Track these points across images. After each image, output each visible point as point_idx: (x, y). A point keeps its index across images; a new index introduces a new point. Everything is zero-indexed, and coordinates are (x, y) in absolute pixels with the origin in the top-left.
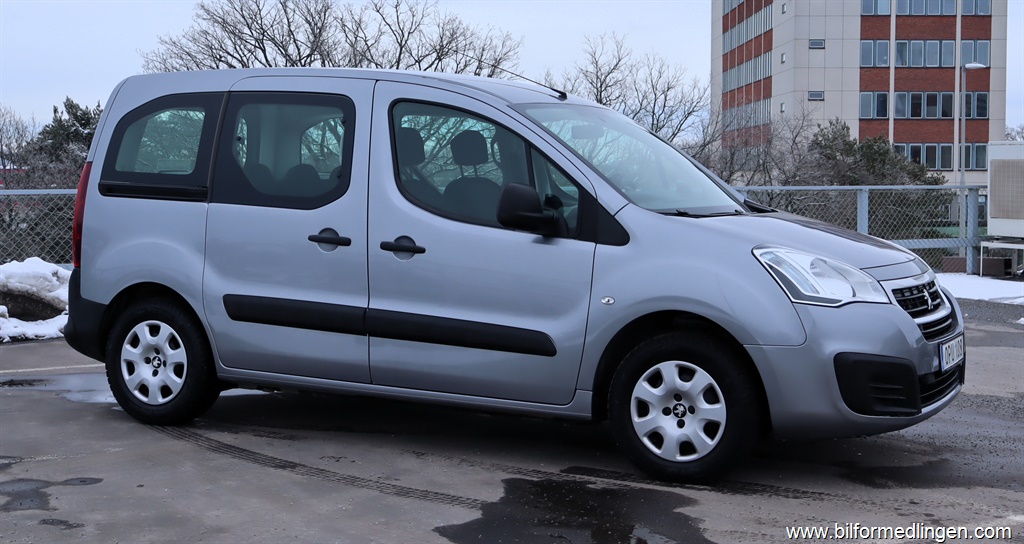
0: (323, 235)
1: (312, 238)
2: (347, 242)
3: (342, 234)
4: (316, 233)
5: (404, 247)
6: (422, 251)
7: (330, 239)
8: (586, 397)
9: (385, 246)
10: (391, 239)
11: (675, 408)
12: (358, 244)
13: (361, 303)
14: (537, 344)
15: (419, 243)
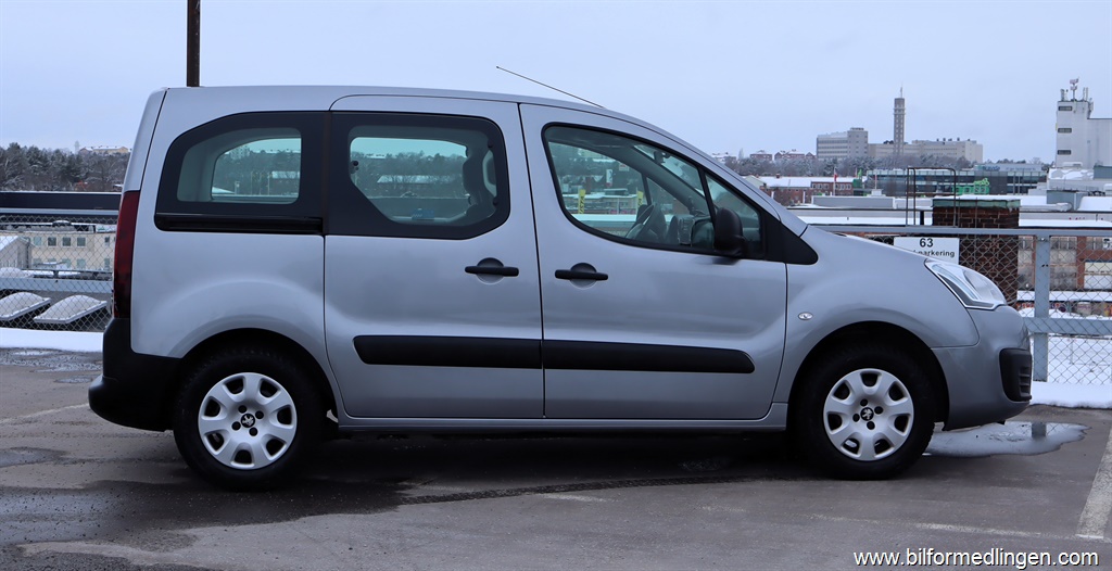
0: (482, 266)
1: (469, 270)
2: (513, 272)
3: (507, 264)
4: (475, 264)
5: (582, 274)
6: (604, 277)
7: (490, 269)
8: (781, 409)
9: (560, 274)
10: (568, 267)
11: (863, 413)
12: (527, 274)
13: (535, 334)
14: (736, 363)
15: (600, 270)
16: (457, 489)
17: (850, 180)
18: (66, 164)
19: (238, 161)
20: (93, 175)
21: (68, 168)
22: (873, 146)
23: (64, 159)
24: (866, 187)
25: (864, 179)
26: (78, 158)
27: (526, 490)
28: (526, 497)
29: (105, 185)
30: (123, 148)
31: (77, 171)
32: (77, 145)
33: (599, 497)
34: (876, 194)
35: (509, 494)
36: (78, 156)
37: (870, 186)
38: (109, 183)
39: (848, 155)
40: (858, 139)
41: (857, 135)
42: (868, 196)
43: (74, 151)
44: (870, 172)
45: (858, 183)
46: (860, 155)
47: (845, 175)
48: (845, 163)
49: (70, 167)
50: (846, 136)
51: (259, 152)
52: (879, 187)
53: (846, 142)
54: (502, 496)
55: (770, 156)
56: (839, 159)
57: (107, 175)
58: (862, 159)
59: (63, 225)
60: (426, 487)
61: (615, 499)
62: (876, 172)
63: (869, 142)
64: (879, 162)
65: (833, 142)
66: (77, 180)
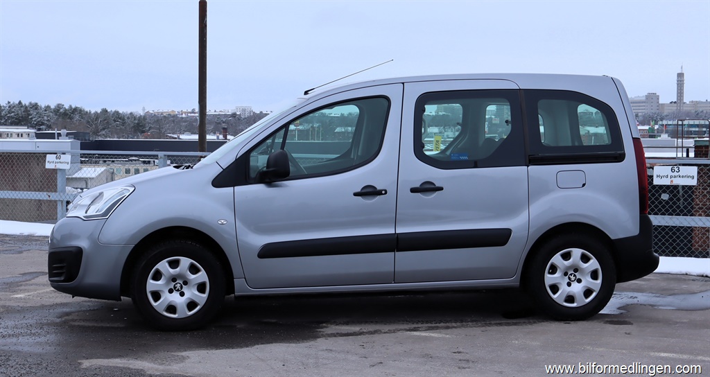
16: (356, 328)
17: (647, 127)
18: (136, 122)
19: (245, 118)
20: (153, 128)
21: (138, 124)
22: (663, 105)
23: (135, 119)
24: (658, 132)
25: (656, 127)
26: (144, 118)
27: (401, 330)
28: (400, 334)
29: (161, 135)
30: (173, 111)
31: (144, 126)
32: (144, 109)
33: (447, 334)
34: (664, 136)
35: (390, 332)
36: (144, 116)
37: (660, 132)
38: (164, 134)
39: (646, 111)
40: (652, 100)
41: (652, 97)
42: (659, 138)
43: (142, 114)
44: (660, 123)
45: (652, 130)
46: (653, 111)
47: (643, 125)
48: (644, 116)
49: (139, 124)
50: (644, 98)
51: (259, 112)
52: (667, 132)
53: (645, 102)
54: (385, 333)
55: (592, 113)
56: (640, 114)
57: (162, 128)
58: (655, 113)
59: (135, 160)
60: (337, 327)
61: (457, 335)
62: (665, 122)
63: (660, 102)
64: (667, 116)
65: (636, 103)
66: (143, 132)
